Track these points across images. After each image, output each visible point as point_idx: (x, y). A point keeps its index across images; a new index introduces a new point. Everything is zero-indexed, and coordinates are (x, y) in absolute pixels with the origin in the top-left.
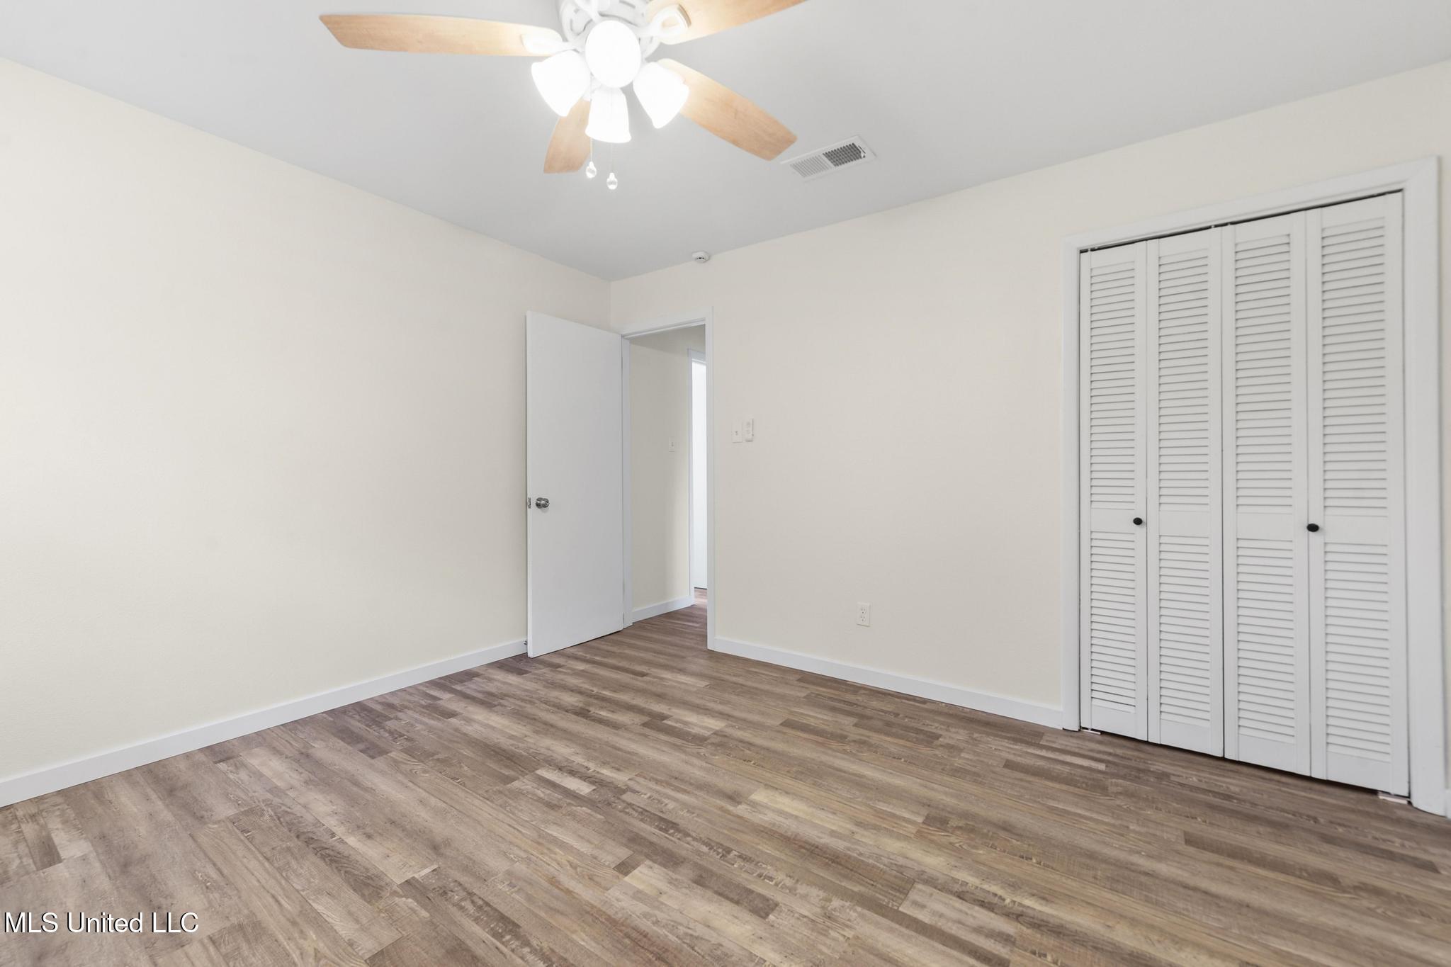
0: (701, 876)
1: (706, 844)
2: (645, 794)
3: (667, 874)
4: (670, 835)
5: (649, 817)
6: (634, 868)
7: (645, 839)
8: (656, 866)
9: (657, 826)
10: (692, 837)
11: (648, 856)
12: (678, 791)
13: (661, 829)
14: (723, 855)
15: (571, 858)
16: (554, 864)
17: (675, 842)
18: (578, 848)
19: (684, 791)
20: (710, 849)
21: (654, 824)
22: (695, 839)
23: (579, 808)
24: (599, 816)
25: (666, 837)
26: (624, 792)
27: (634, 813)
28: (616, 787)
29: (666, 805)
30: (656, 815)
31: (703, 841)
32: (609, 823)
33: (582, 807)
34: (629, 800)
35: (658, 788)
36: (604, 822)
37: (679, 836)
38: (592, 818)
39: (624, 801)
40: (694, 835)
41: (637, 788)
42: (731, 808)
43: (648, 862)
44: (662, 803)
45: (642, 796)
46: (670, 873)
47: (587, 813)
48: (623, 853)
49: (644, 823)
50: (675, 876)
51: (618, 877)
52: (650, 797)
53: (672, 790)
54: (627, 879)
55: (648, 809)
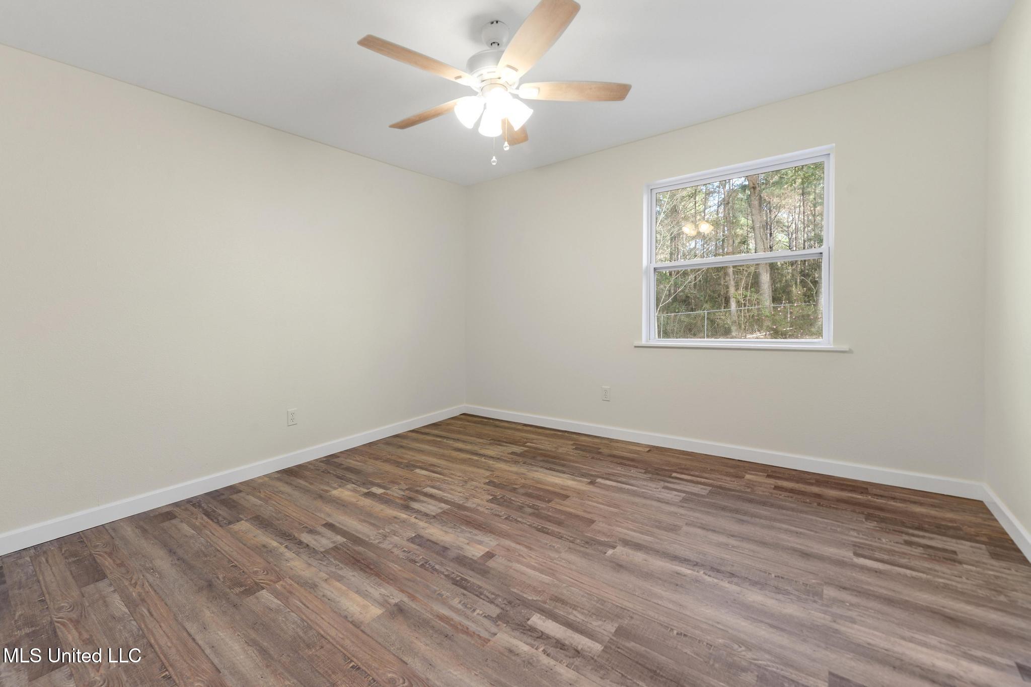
0: (444, 552)
1: (436, 570)
2: (478, 614)
3: (463, 552)
4: (460, 576)
5: (475, 590)
6: (483, 555)
7: (477, 573)
8: (470, 557)
9: (468, 582)
10: (444, 574)
11: (475, 562)
12: (447, 618)
13: (466, 580)
14: (426, 563)
15: (524, 560)
16: (534, 557)
17: (457, 571)
18: (522, 566)
19: (442, 618)
20: (434, 567)
21: (471, 584)
22: (443, 573)
23: (535, 599)
24: (515, 590)
25: (463, 574)
26: (499, 617)
27: (488, 594)
28: (507, 623)
29: (460, 602)
30: (469, 592)
31: (436, 571)
32: (506, 585)
33: (532, 599)
34: (492, 606)
35: (466, 623)
36: (510, 586)
37: (453, 576)
38: (520, 588)
39: (497, 605)
40: (442, 576)
41: (487, 623)
42: (406, 599)
43: (475, 558)
44: (464, 603)
45: (481, 612)
46: (462, 553)
47: (526, 593)
48: (491, 563)
49: (479, 585)
50: (460, 552)
51: (493, 550)
52: (474, 610)
53: (452, 619)
54: (488, 550)
55: (476, 597)
